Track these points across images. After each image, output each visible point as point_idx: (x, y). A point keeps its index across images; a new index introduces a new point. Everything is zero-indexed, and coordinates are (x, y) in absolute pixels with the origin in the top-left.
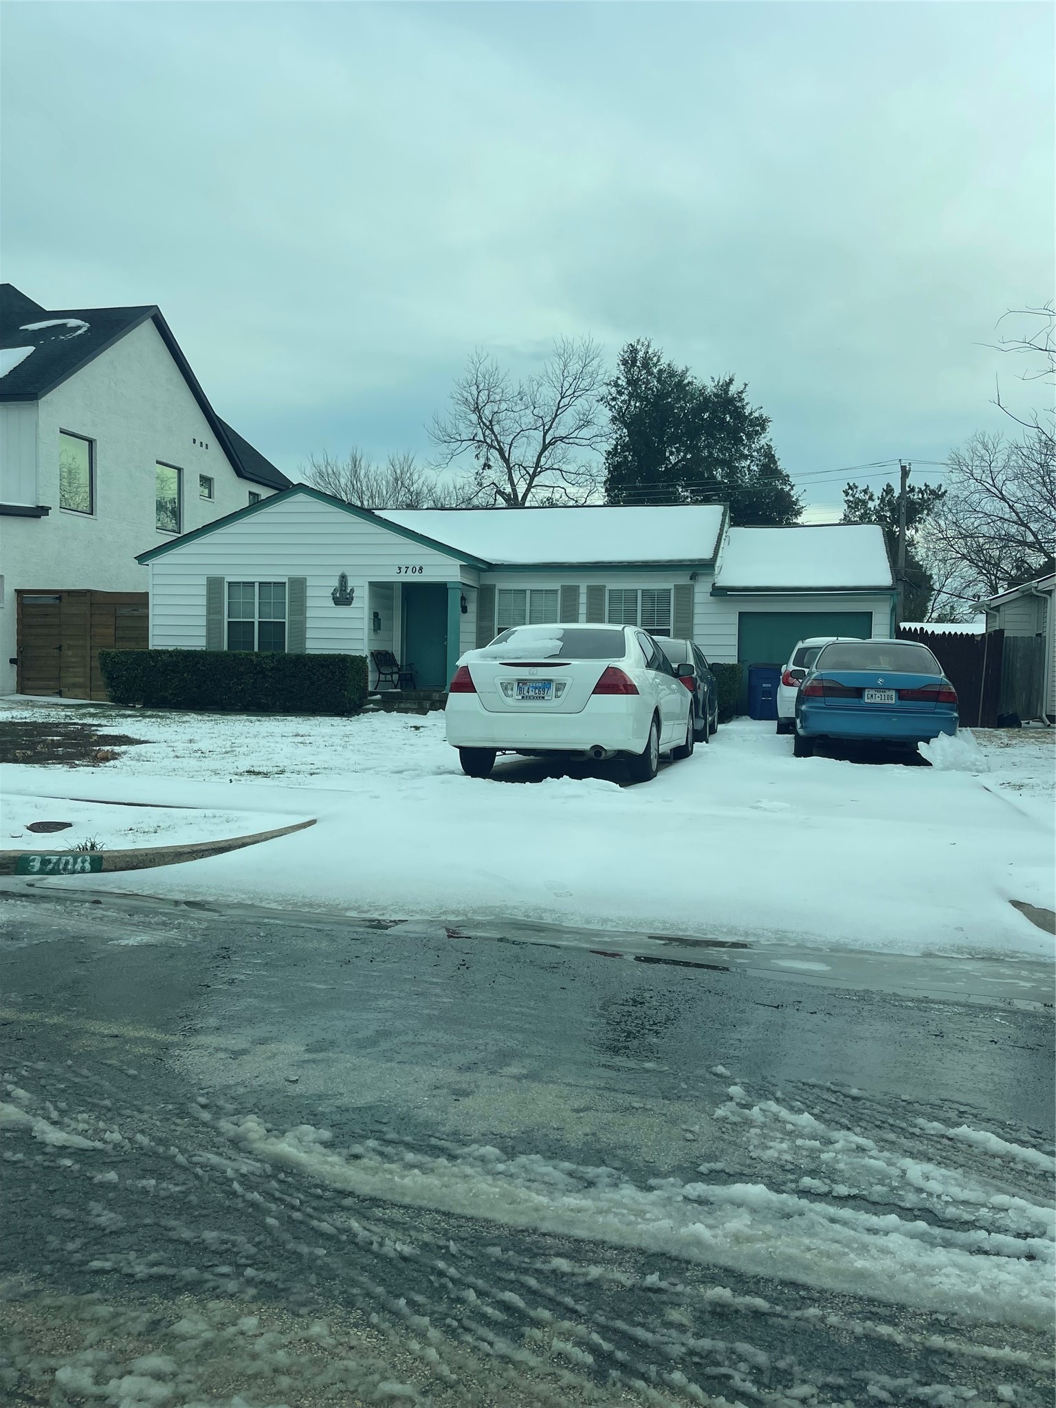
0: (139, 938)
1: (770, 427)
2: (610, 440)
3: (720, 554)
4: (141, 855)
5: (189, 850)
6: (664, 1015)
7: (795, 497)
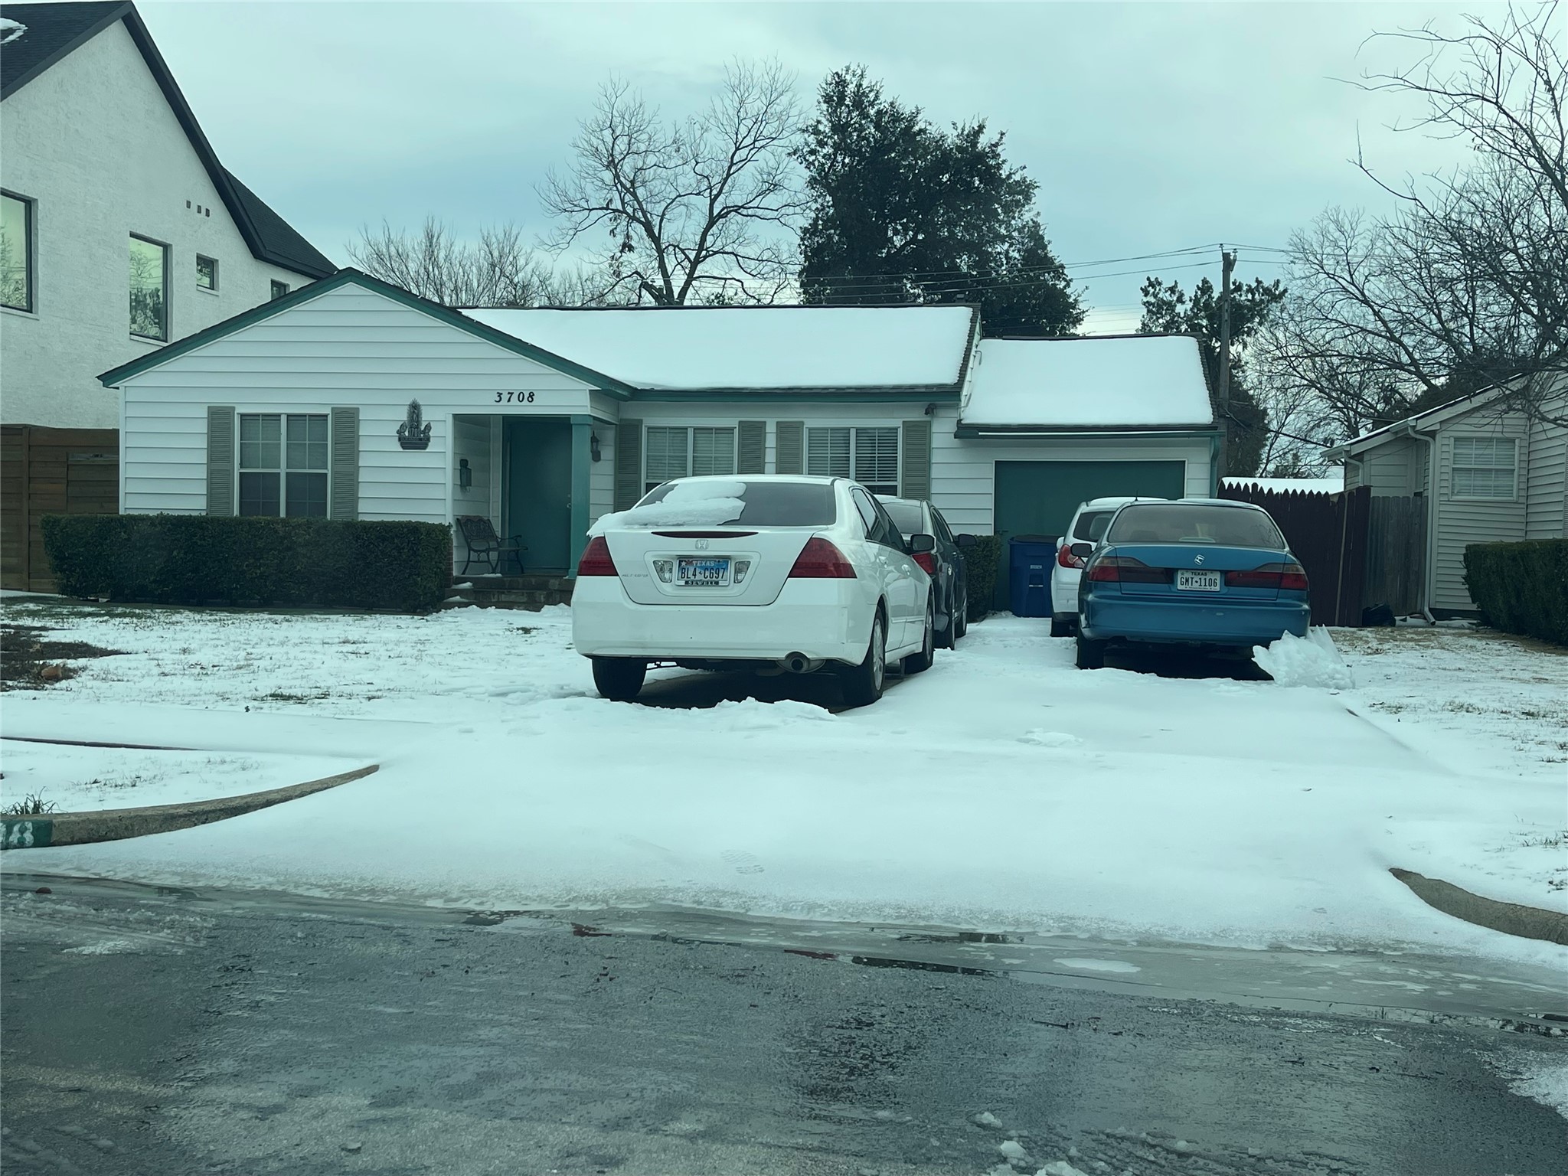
0: (111, 944)
1: (1038, 196)
2: (808, 211)
3: (968, 378)
4: (112, 820)
5: (186, 811)
6: (902, 1040)
7: (1073, 297)
